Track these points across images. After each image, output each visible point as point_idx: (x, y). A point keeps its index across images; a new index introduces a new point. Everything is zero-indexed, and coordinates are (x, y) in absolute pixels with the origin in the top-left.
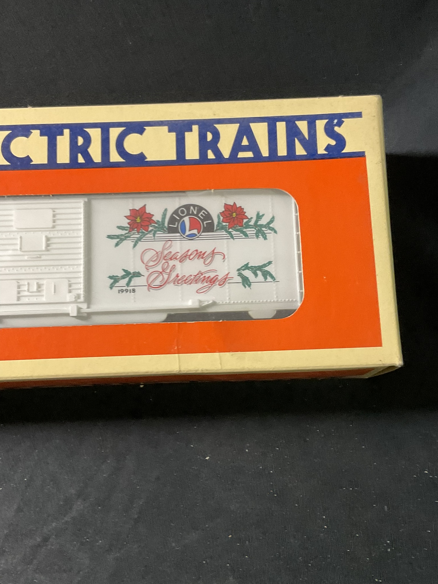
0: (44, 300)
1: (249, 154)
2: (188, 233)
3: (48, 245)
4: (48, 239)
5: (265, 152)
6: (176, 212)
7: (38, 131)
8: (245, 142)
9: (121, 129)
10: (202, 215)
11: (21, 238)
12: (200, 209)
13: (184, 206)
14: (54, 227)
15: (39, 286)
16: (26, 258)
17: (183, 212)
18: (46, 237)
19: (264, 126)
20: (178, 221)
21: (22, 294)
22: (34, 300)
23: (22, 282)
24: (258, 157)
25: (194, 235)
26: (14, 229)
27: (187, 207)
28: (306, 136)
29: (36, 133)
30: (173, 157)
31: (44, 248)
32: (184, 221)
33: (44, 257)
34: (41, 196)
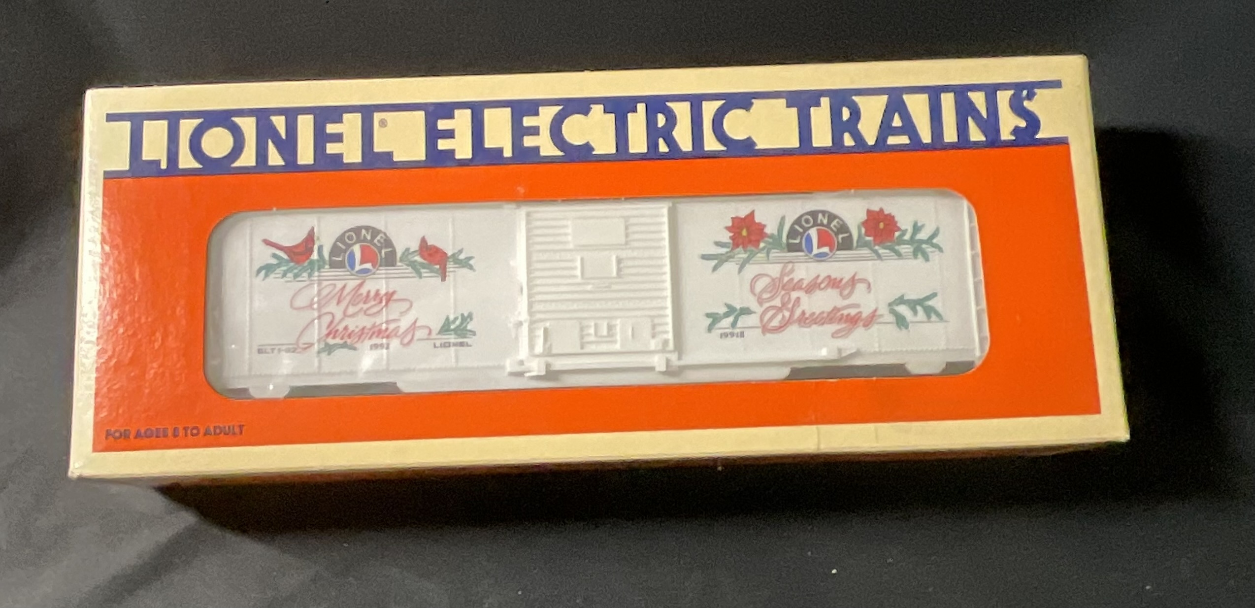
0: (617, 347)
1: (904, 140)
2: (815, 251)
3: (619, 270)
4: (619, 261)
5: (926, 137)
6: (798, 222)
7: (601, 107)
8: (897, 122)
9: (719, 103)
10: (835, 226)
11: (582, 259)
12: (832, 217)
13: (808, 213)
14: (627, 243)
15: (610, 328)
16: (589, 288)
17: (807, 221)
18: (617, 257)
19: (924, 98)
20: (802, 234)
21: (587, 339)
22: (604, 348)
23: (585, 323)
24: (916, 144)
25: (824, 255)
26: (571, 246)
27: (814, 214)
28: (984, 114)
29: (597, 109)
30: (795, 143)
31: (614, 274)
32: (809, 235)
33: (614, 287)
34: (610, 199)
